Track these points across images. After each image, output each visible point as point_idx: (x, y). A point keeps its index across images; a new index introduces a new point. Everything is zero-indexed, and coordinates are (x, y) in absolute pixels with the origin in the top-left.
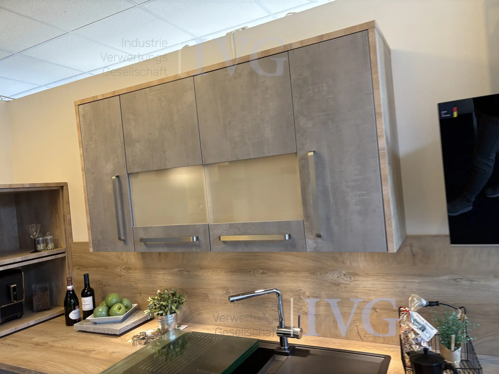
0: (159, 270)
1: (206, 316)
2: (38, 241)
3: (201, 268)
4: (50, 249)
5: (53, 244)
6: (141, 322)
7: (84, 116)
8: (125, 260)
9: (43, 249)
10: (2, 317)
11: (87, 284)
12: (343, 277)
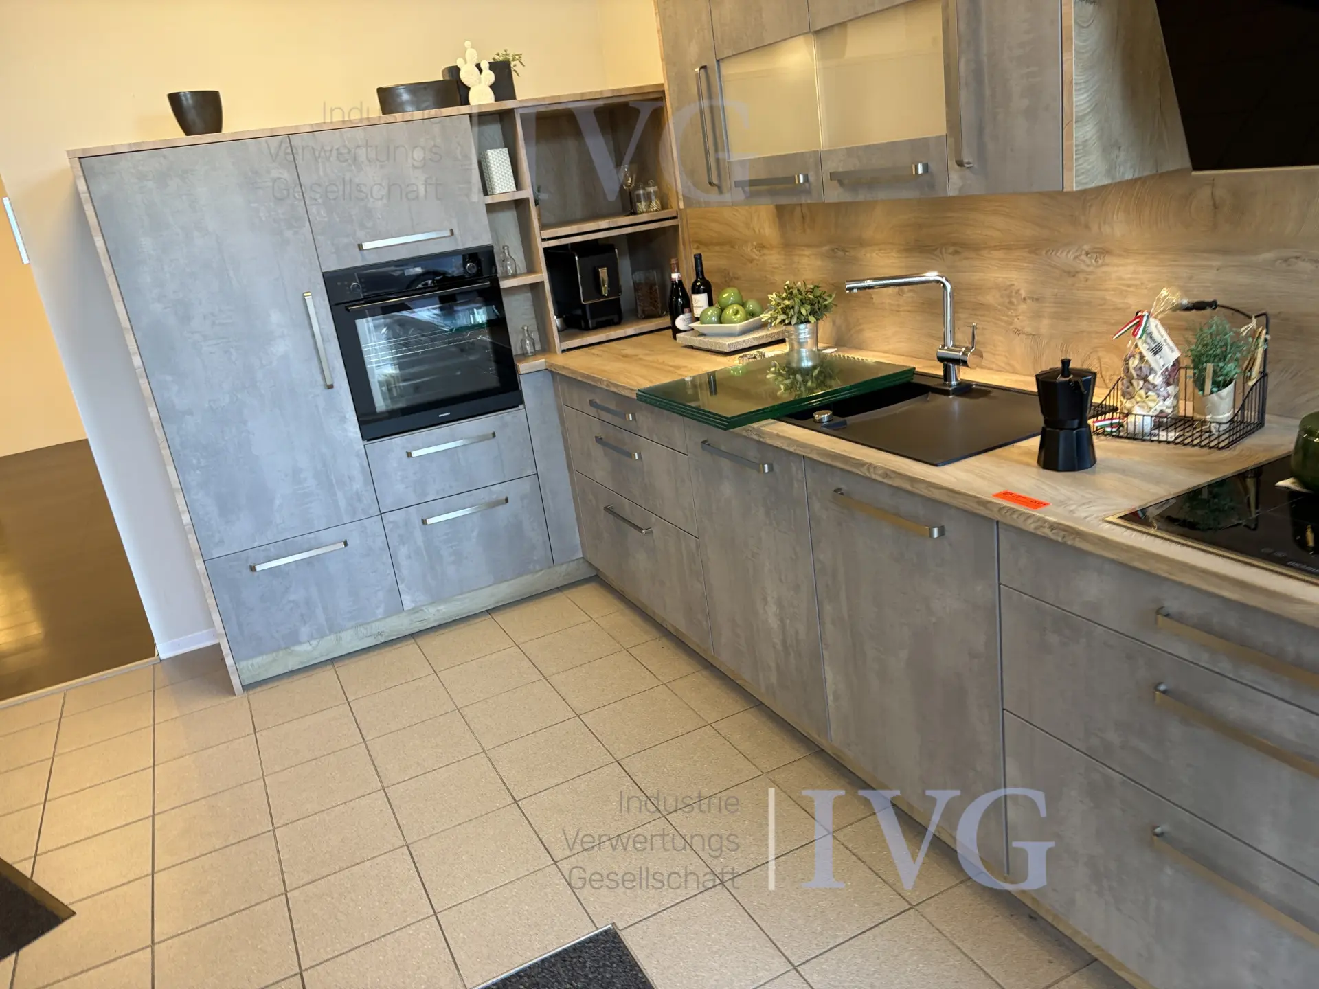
0: (803, 248)
1: (868, 334)
2: (638, 196)
3: (862, 243)
4: (654, 211)
5: (658, 202)
6: (770, 340)
8: (757, 231)
9: (645, 210)
10: (592, 318)
11: (700, 273)
12: (1083, 257)
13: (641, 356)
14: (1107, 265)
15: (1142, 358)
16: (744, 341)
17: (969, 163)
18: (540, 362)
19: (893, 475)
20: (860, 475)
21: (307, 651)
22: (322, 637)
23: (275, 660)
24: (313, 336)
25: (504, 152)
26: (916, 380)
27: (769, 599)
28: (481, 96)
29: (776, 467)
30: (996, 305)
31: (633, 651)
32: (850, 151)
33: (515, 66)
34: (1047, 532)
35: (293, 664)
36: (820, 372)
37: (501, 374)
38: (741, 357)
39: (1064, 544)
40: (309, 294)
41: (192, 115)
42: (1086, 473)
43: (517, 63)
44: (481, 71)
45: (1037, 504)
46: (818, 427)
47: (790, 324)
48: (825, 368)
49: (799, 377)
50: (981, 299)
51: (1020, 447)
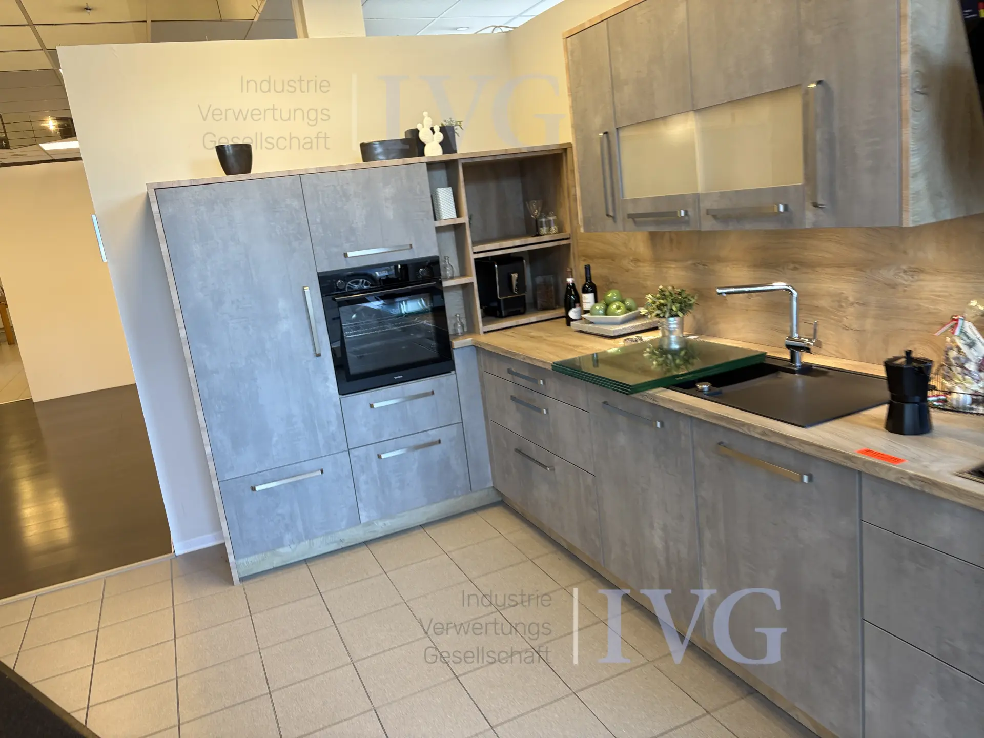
0: (670, 262)
1: (722, 326)
2: (542, 222)
3: (719, 260)
4: (553, 234)
5: (556, 227)
6: (644, 328)
7: (572, 53)
8: (633, 249)
9: (545, 233)
10: (505, 309)
11: (588, 278)
12: (902, 274)
13: (545, 338)
14: (921, 280)
15: (959, 350)
16: (625, 329)
17: (822, 205)
18: (468, 340)
19: (770, 434)
20: (743, 433)
21: (289, 552)
22: (299, 542)
23: (263, 559)
24: (309, 318)
25: (449, 190)
26: (768, 362)
27: (656, 525)
28: (433, 150)
29: (666, 424)
30: (829, 308)
31: (536, 561)
32: (722, 194)
33: (456, 129)
34: (906, 482)
35: (277, 562)
36: (686, 353)
37: (439, 349)
38: (625, 340)
39: (923, 492)
40: (308, 288)
41: (232, 161)
42: (927, 437)
43: (458, 127)
44: (434, 132)
45: (896, 460)
46: (700, 394)
47: (664, 317)
48: (689, 351)
49: (670, 356)
50: (816, 303)
51: (865, 415)
